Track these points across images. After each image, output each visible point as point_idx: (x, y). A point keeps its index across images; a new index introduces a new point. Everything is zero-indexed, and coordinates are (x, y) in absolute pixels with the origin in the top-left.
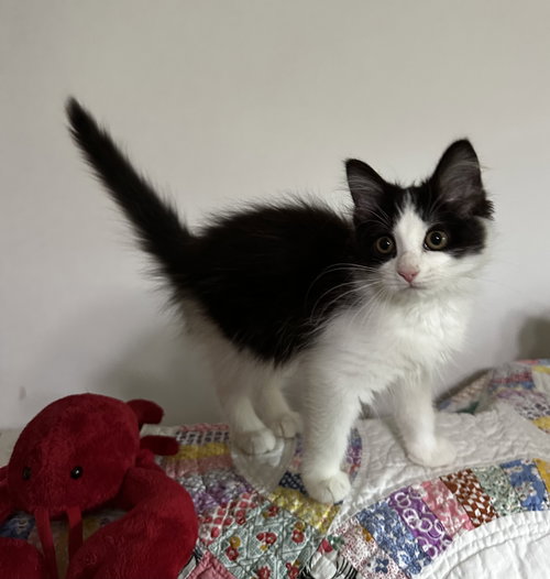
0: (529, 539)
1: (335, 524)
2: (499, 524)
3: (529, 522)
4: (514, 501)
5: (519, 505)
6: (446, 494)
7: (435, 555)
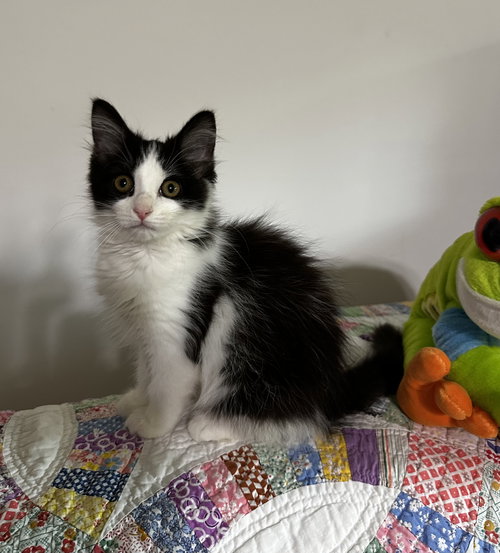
0: (303, 515)
1: (109, 526)
2: (274, 504)
3: (303, 497)
4: (290, 476)
5: (295, 481)
6: (225, 476)
7: (212, 546)
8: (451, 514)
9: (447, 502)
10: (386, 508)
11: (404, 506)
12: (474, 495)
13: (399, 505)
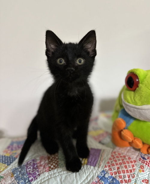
1: (3, 172)
7: (33, 181)
8: (121, 179)
9: (120, 175)
10: (96, 175)
11: (103, 175)
12: (131, 173)
13: (101, 175)
